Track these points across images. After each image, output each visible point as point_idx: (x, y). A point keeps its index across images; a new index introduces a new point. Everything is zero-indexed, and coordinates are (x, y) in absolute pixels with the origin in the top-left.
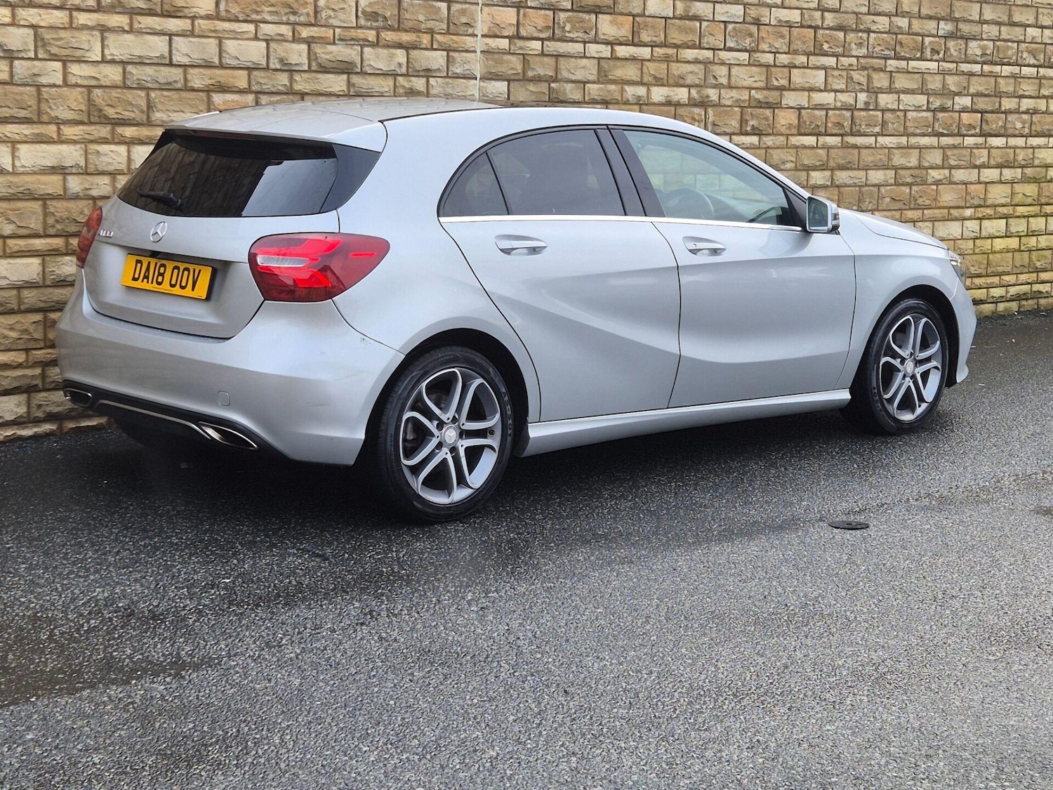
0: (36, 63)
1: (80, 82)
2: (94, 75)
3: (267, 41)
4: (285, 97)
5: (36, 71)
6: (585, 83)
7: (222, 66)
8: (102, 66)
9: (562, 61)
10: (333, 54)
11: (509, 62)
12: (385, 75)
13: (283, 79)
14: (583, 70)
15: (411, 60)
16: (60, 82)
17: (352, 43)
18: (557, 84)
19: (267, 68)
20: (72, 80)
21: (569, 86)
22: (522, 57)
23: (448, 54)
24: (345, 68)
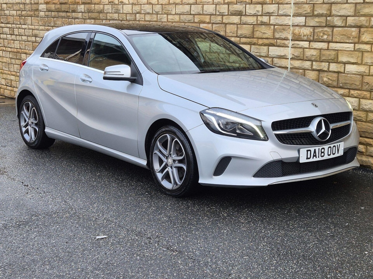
0: (162, 15)
1: (170, 21)
2: (173, 18)
3: (216, 5)
4: (220, 25)
5: (161, 18)
6: (347, 17)
7: (203, 14)
8: (175, 15)
9: (333, 6)
10: (234, 8)
11: (304, 8)
12: (253, 15)
13: (219, 18)
14: (344, 10)
15: (263, 9)
16: (166, 21)
17: (243, 3)
18: (330, 18)
19: (216, 15)
20: (169, 20)
21: (336, 19)
22: (312, 5)
23: (278, 5)
24: (239, 14)
